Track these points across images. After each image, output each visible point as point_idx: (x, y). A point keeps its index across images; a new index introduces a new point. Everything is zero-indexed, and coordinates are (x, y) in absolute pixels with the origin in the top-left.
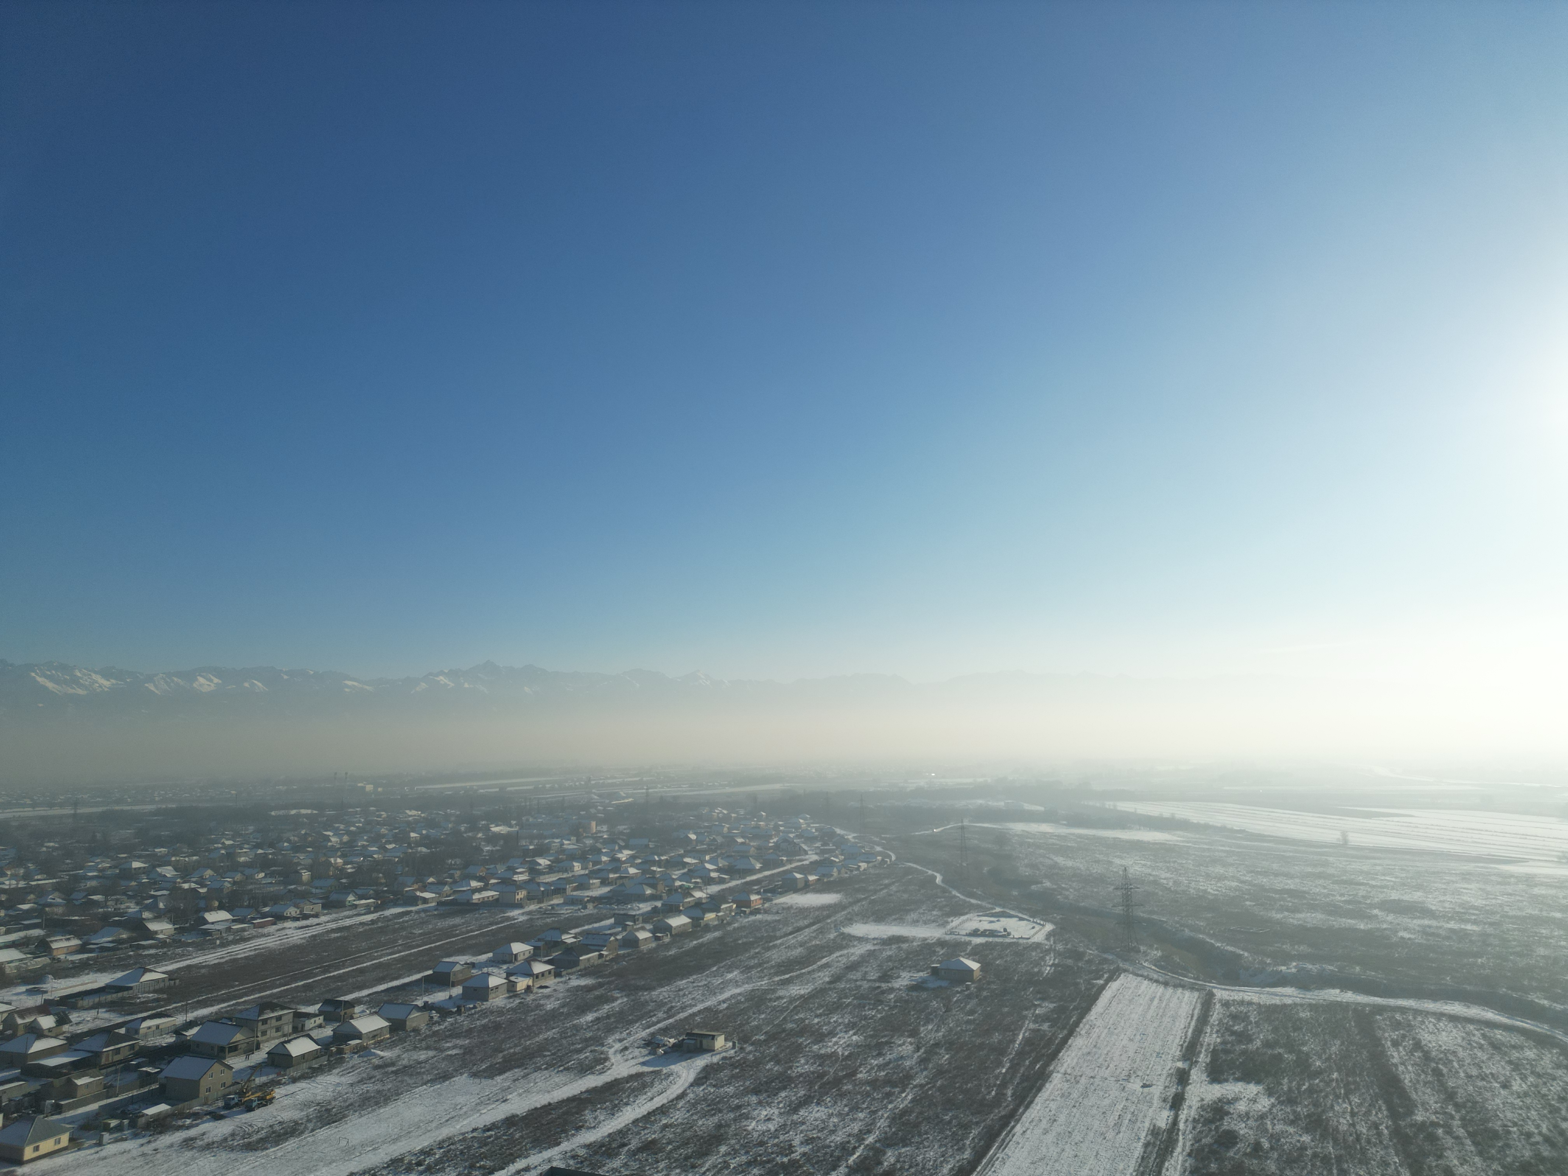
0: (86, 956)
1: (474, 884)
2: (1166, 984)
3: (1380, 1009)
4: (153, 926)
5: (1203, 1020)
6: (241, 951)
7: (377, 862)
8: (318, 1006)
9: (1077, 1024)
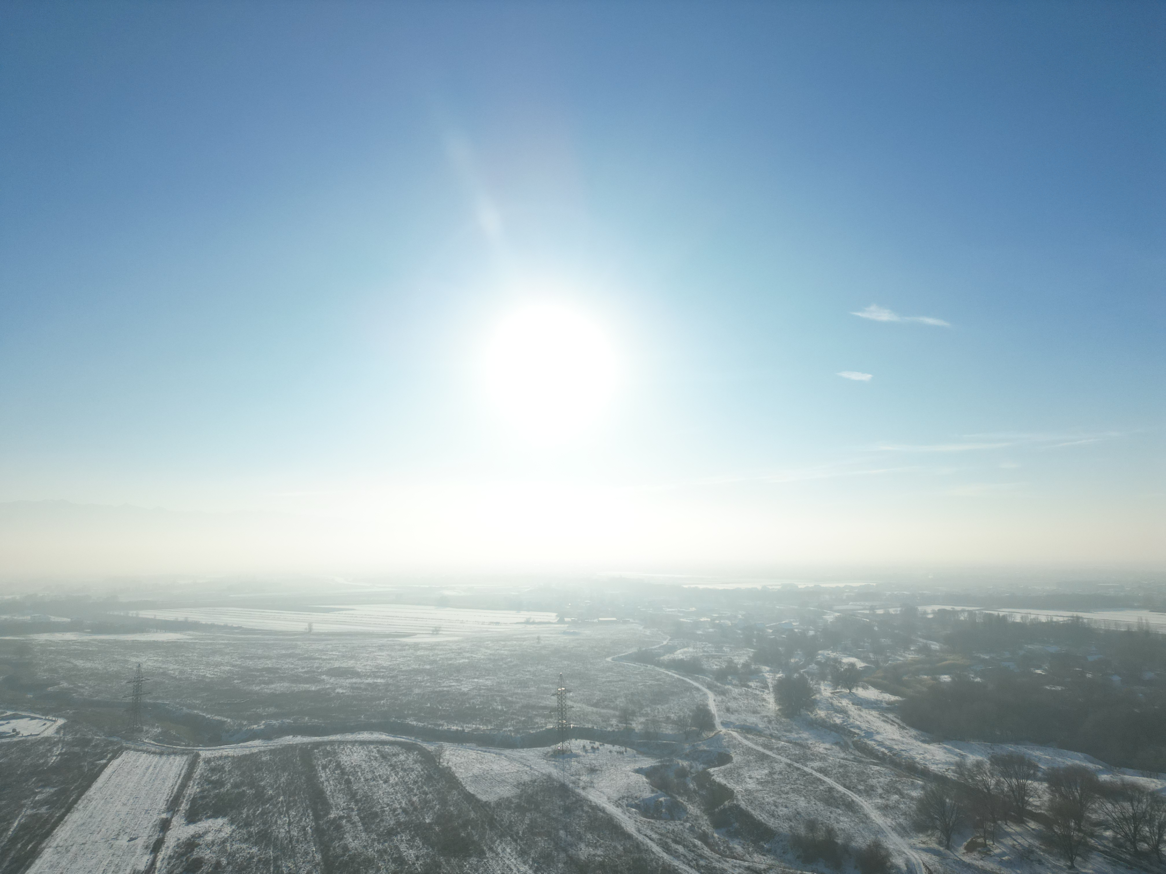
2: (161, 754)
3: (317, 745)
5: (188, 776)
9: (75, 801)
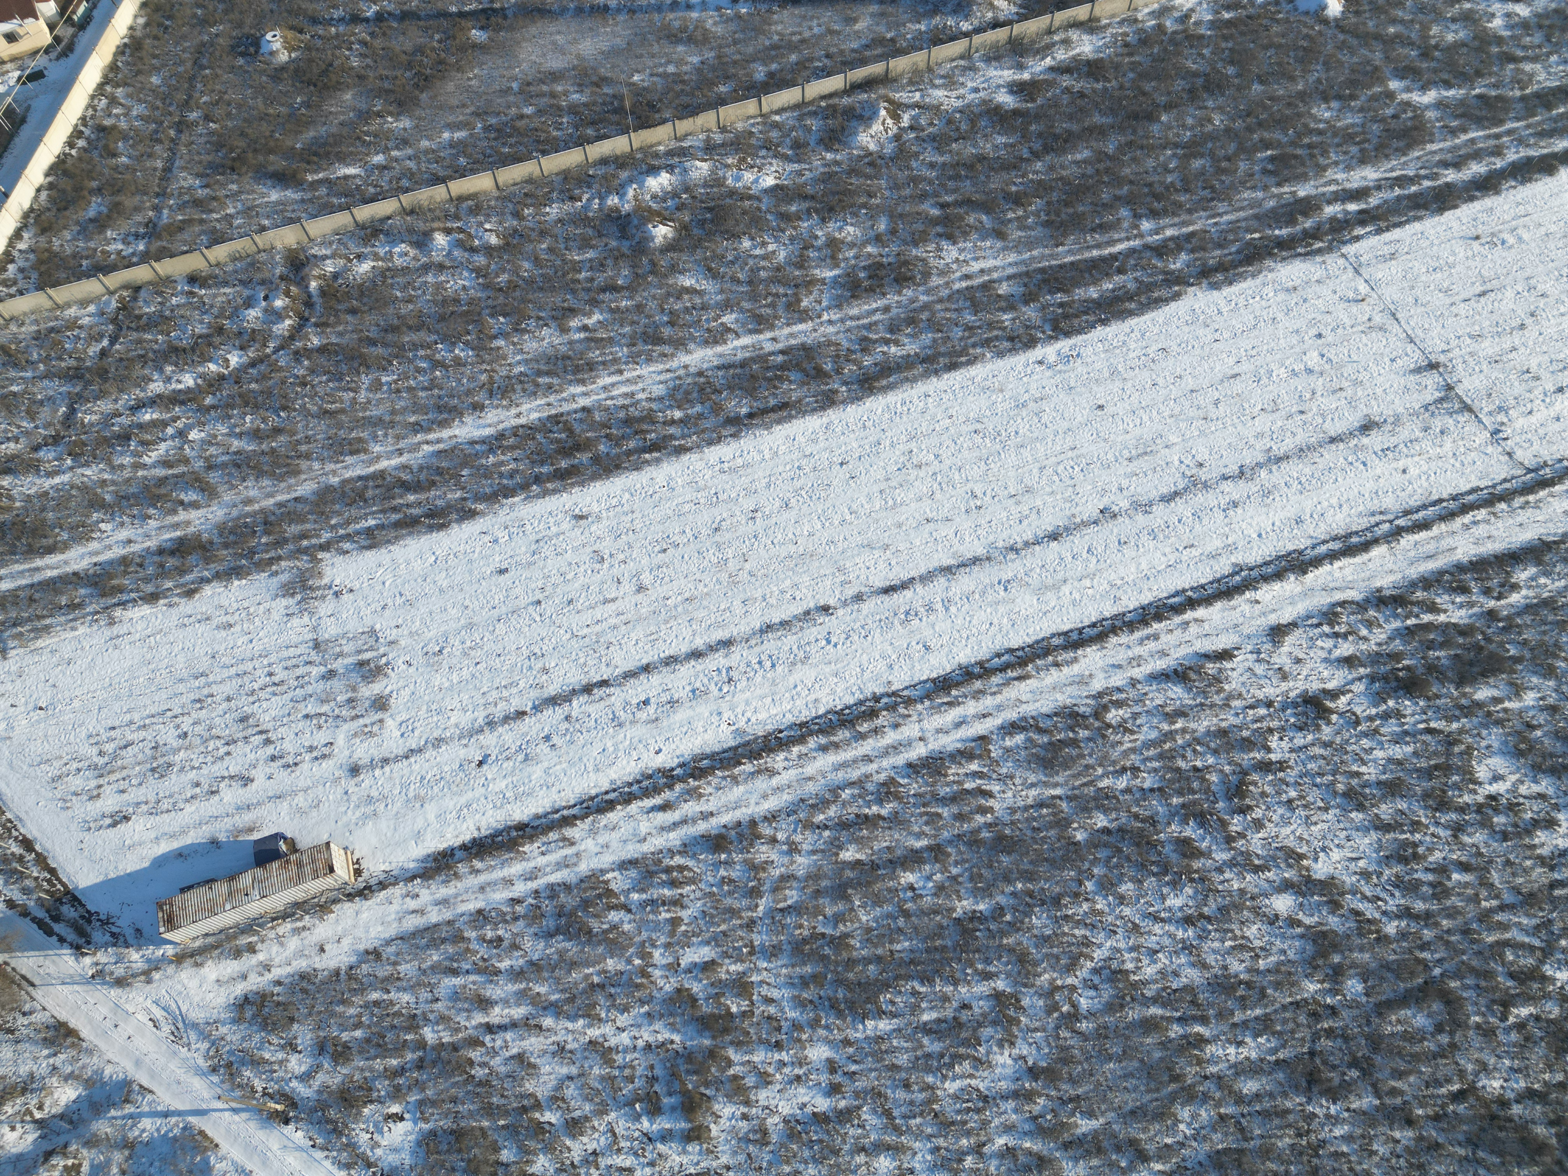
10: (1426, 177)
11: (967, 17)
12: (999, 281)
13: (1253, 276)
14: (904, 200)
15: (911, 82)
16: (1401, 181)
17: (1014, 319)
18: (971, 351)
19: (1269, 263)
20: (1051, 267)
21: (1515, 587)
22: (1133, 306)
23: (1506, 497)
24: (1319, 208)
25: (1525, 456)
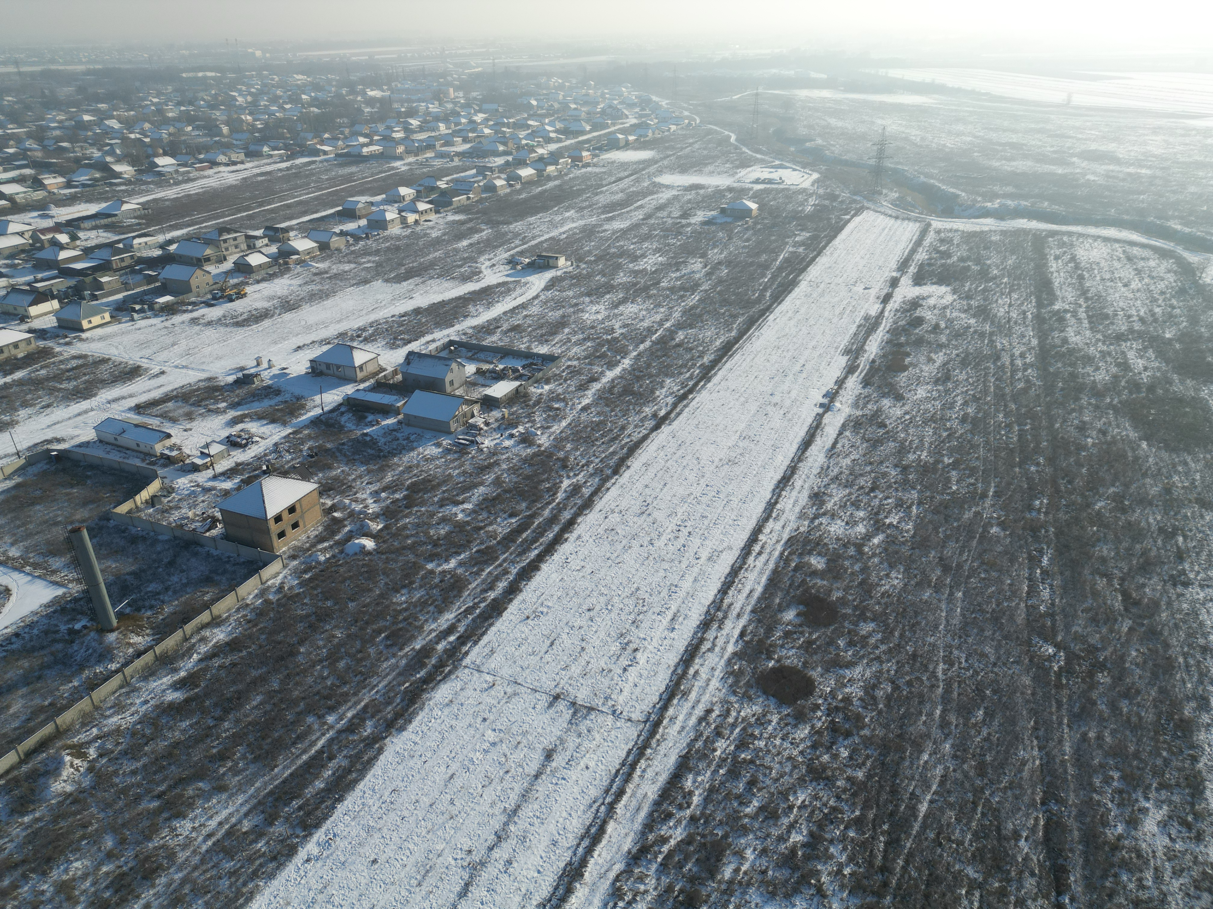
0: (73, 190)
1: (362, 140)
2: (897, 218)
3: (1053, 234)
4: (118, 168)
5: (919, 243)
6: (193, 188)
7: (280, 120)
8: (262, 231)
9: (824, 247)
10: (480, 602)
11: (112, 661)
12: (240, 822)
13: (422, 709)
14: (121, 811)
15: (83, 725)
16: (469, 611)
17: (267, 843)
18: (244, 890)
19: (425, 696)
20: (276, 787)
21: (691, 793)
22: (354, 775)
23: (646, 745)
24: (434, 649)
25: (636, 716)
